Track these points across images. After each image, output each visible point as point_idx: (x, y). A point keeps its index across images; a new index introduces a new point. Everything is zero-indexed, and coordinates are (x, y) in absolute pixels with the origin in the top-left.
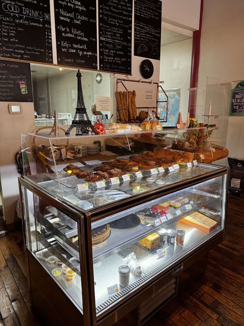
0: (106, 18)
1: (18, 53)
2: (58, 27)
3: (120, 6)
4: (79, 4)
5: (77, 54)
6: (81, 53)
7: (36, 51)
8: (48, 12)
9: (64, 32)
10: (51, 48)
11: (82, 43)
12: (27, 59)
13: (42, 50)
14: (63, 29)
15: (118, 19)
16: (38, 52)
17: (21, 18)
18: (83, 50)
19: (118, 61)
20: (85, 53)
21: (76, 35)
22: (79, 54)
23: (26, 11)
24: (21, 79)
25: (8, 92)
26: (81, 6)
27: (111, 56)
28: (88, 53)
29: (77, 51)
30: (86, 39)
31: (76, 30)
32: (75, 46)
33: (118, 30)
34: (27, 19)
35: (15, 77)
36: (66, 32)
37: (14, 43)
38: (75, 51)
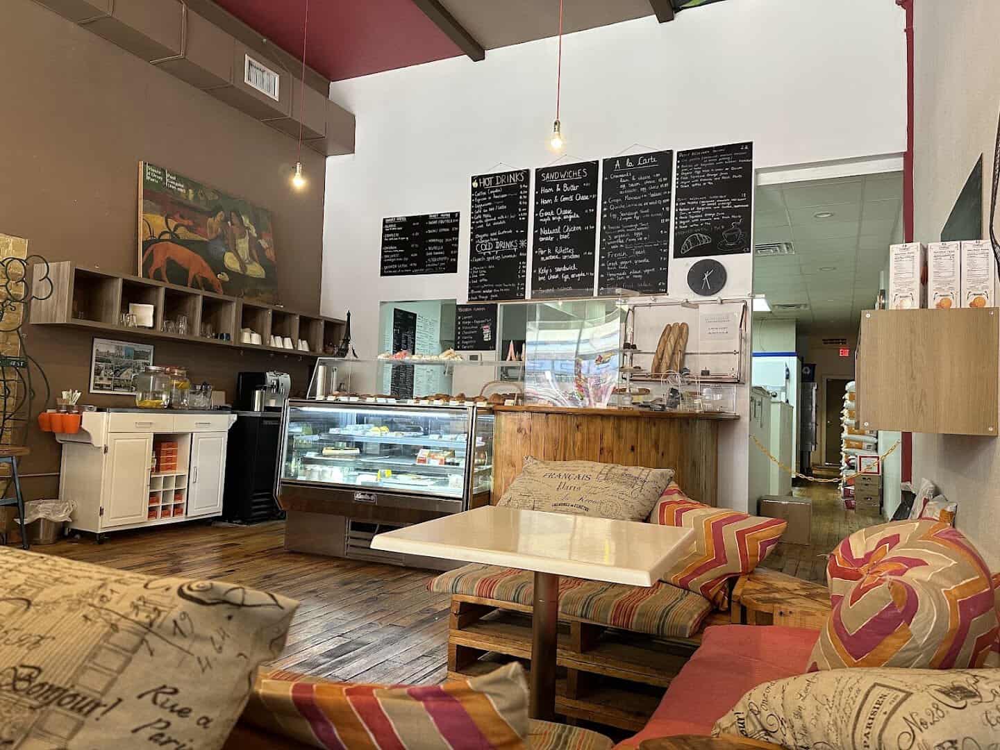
0: (615, 216)
1: (485, 295)
2: (536, 252)
3: (643, 189)
4: (569, 212)
5: (560, 280)
6: (566, 277)
7: (506, 288)
8: (525, 236)
9: (543, 256)
10: (524, 280)
11: (569, 262)
12: (495, 299)
13: (513, 285)
14: (542, 252)
15: (639, 209)
16: (509, 287)
17: (493, 254)
18: (569, 273)
19: (636, 276)
20: (573, 276)
21: (561, 255)
22: (564, 279)
23: (499, 245)
24: (486, 323)
25: (470, 339)
26: (573, 214)
27: (622, 271)
28: (579, 275)
29: (560, 276)
30: (577, 256)
31: (561, 248)
32: (558, 270)
33: (639, 226)
34: (499, 254)
35: (479, 322)
36: (546, 255)
37: (484, 283)
38: (557, 276)
